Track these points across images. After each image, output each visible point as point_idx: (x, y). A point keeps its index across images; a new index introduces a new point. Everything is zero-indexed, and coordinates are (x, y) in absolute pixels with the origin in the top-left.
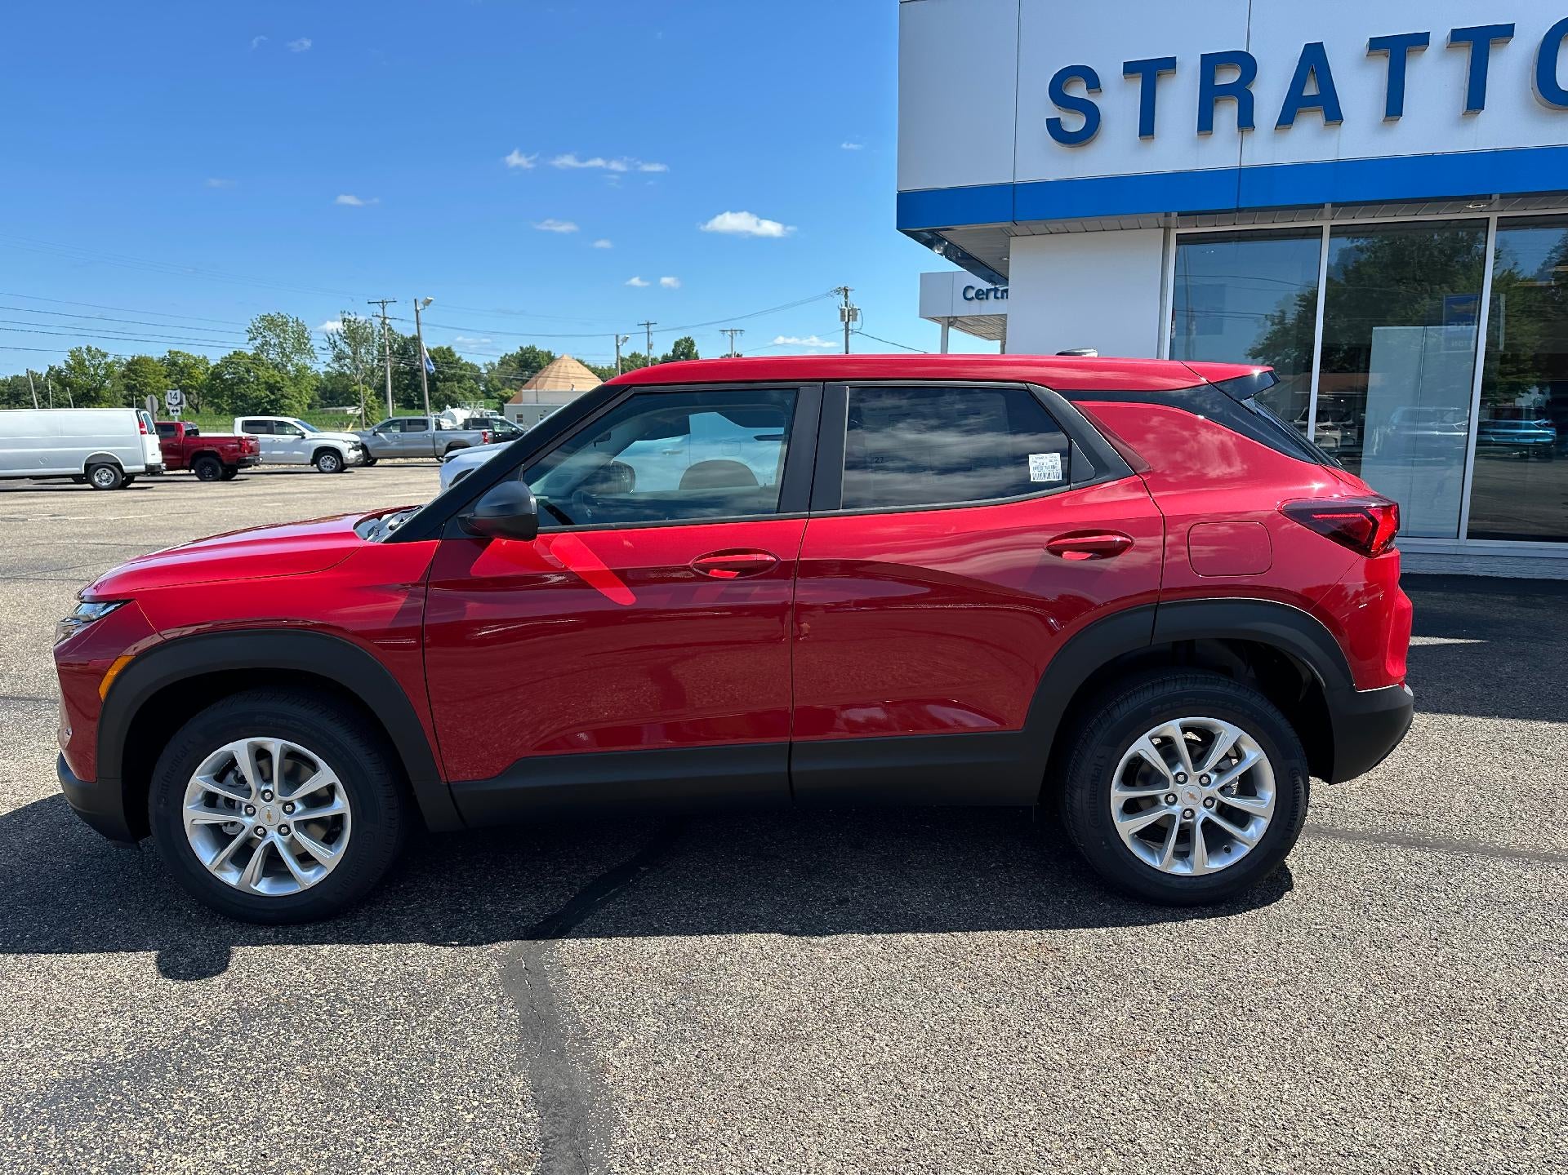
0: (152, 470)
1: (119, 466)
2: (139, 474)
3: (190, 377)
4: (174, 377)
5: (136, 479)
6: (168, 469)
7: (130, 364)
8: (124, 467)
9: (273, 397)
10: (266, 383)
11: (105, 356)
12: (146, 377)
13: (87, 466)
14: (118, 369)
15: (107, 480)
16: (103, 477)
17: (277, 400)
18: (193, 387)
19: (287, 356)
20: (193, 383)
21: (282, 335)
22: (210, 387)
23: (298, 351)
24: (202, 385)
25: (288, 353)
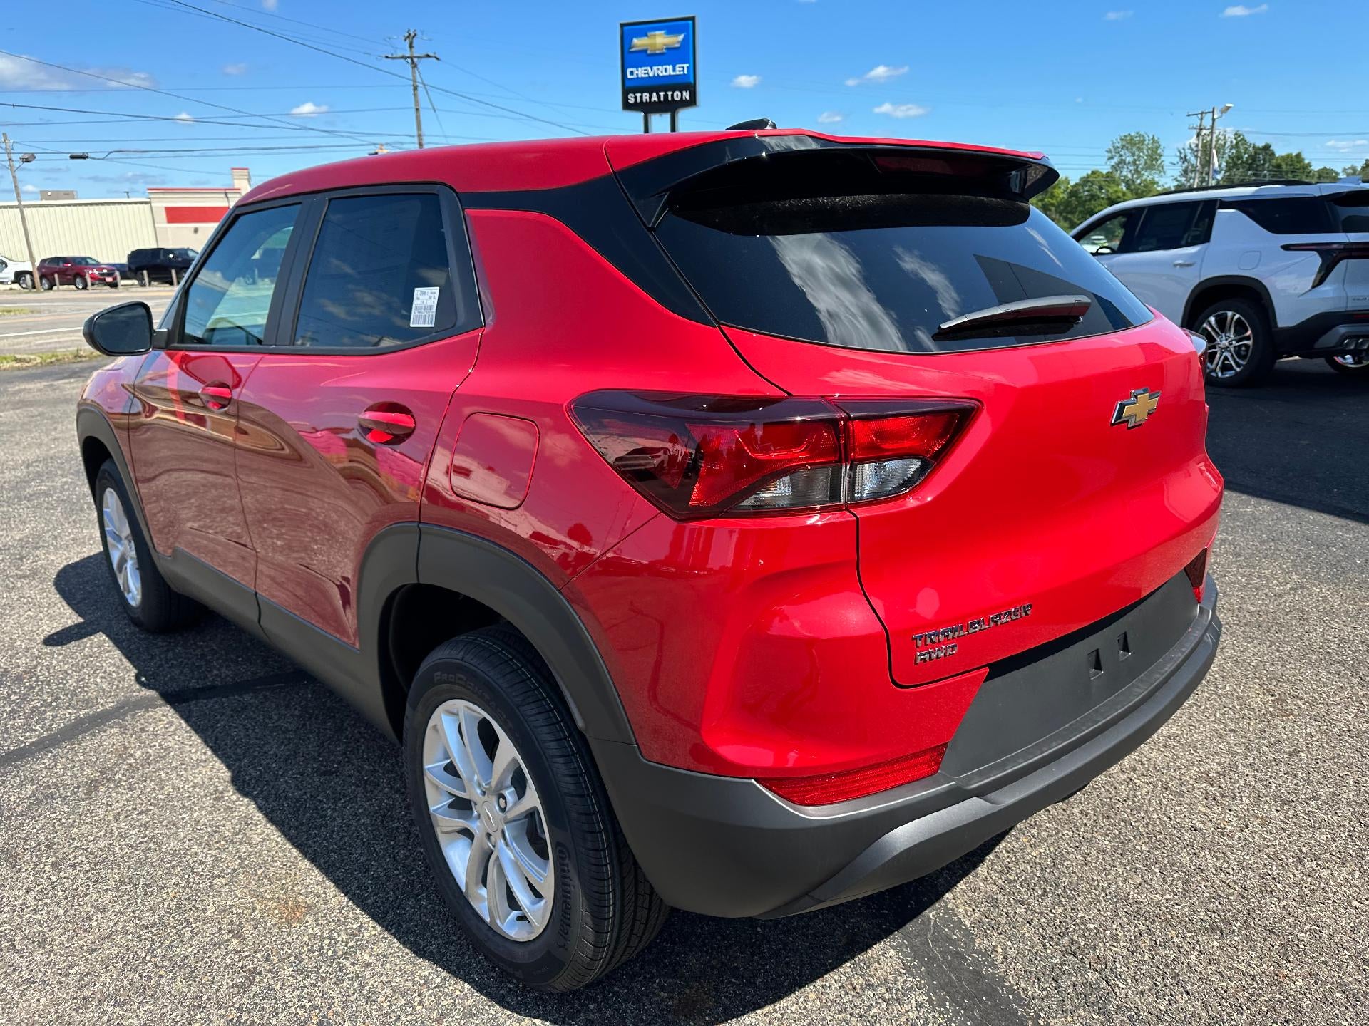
18: (1052, 205)
19: (1139, 172)
20: (1054, 201)
21: (1137, 153)
22: (1067, 204)
23: (1149, 167)
24: (1060, 204)
25: (1139, 169)
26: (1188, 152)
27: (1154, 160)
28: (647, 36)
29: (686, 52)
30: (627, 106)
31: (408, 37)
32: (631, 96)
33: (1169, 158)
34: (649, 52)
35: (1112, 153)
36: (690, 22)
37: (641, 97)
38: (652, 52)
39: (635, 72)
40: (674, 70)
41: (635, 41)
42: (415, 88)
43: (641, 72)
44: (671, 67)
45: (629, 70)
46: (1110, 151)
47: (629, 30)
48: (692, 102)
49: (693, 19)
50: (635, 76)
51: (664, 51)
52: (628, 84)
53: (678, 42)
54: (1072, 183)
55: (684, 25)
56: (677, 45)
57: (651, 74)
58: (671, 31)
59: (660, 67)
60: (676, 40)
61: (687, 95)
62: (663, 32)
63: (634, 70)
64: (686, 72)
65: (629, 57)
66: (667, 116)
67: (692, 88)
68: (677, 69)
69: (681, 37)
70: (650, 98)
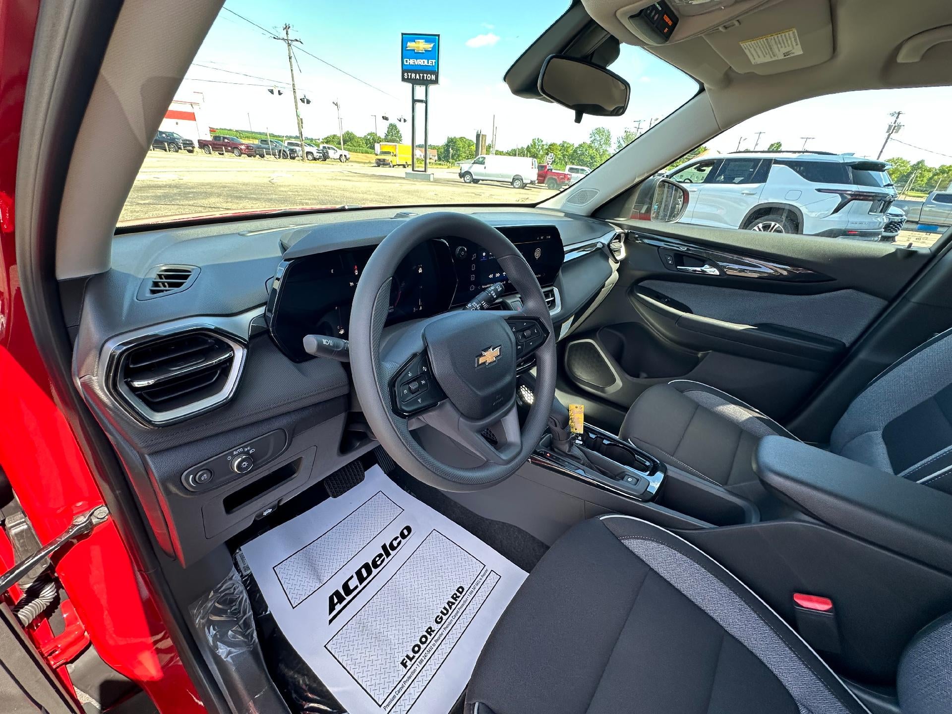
0: (532, 183)
1: (522, 179)
2: (528, 184)
3: (567, 151)
4: (562, 151)
5: (528, 185)
6: (538, 183)
7: (550, 145)
8: (524, 180)
9: (591, 161)
10: (591, 155)
11: (542, 141)
12: (553, 151)
13: (513, 179)
14: (545, 147)
15: (518, 185)
16: (517, 183)
17: (593, 163)
18: (567, 155)
19: (601, 145)
20: (567, 154)
21: (601, 136)
22: (572, 155)
23: (606, 144)
24: (570, 155)
25: (601, 144)
26: (621, 139)
27: (607, 141)
28: (415, 42)
29: (434, 53)
30: (403, 79)
31: (286, 28)
32: (406, 74)
33: (614, 140)
34: (416, 51)
35: (593, 134)
36: (437, 37)
37: (411, 75)
38: (418, 51)
39: (408, 61)
40: (428, 63)
41: (409, 44)
42: (290, 58)
43: (411, 62)
44: (427, 60)
45: (405, 60)
46: (591, 134)
47: (407, 38)
48: (436, 82)
49: (439, 36)
50: (408, 64)
51: (424, 51)
52: (404, 68)
53: (430, 48)
54: (575, 146)
55: (433, 39)
56: (430, 49)
57: (416, 64)
58: (427, 41)
59: (421, 60)
60: (429, 46)
61: (433, 77)
62: (423, 41)
63: (408, 60)
64: (434, 65)
65: (405, 53)
66: (423, 88)
67: (437, 74)
68: (430, 62)
69: (432, 45)
70: (416, 76)
